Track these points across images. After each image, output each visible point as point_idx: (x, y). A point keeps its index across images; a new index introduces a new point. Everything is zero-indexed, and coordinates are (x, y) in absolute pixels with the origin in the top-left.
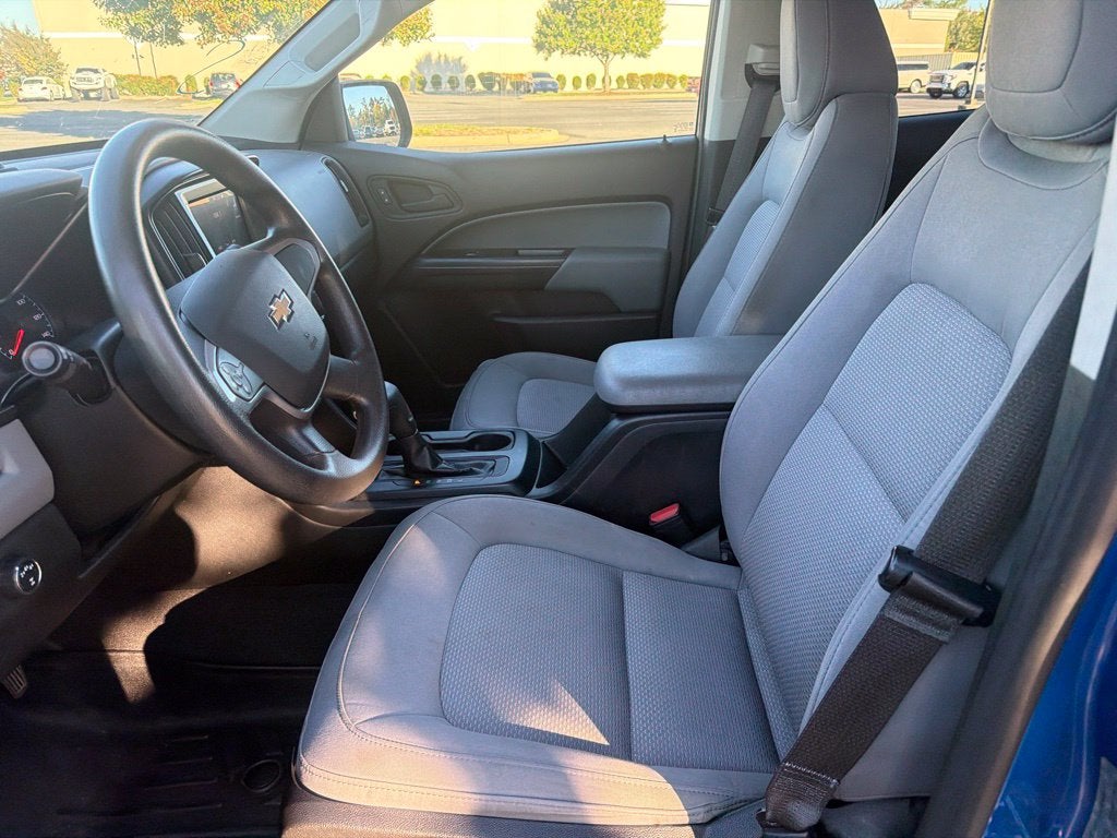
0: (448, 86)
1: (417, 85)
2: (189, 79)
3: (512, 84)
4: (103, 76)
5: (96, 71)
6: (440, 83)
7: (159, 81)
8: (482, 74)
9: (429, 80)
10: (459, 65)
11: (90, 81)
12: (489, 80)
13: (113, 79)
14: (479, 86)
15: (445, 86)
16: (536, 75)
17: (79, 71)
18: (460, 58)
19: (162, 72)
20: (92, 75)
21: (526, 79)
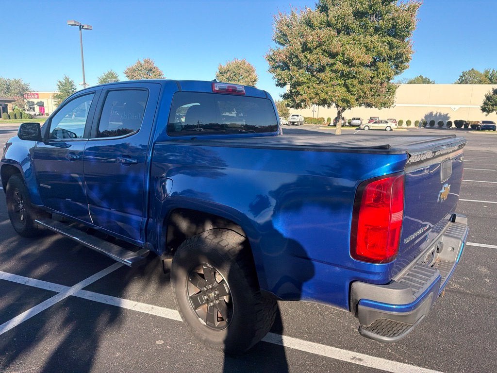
0: (438, 125)
1: (422, 124)
2: (329, 119)
3: (471, 126)
4: (299, 117)
5: (298, 116)
6: (434, 124)
7: (318, 120)
8: (456, 121)
9: (428, 122)
10: (446, 117)
11: (295, 119)
12: (459, 124)
13: (303, 118)
14: (454, 126)
15: (436, 125)
16: (484, 122)
17: (293, 116)
18: (447, 114)
19: (320, 116)
20: (296, 117)
21: (479, 124)
